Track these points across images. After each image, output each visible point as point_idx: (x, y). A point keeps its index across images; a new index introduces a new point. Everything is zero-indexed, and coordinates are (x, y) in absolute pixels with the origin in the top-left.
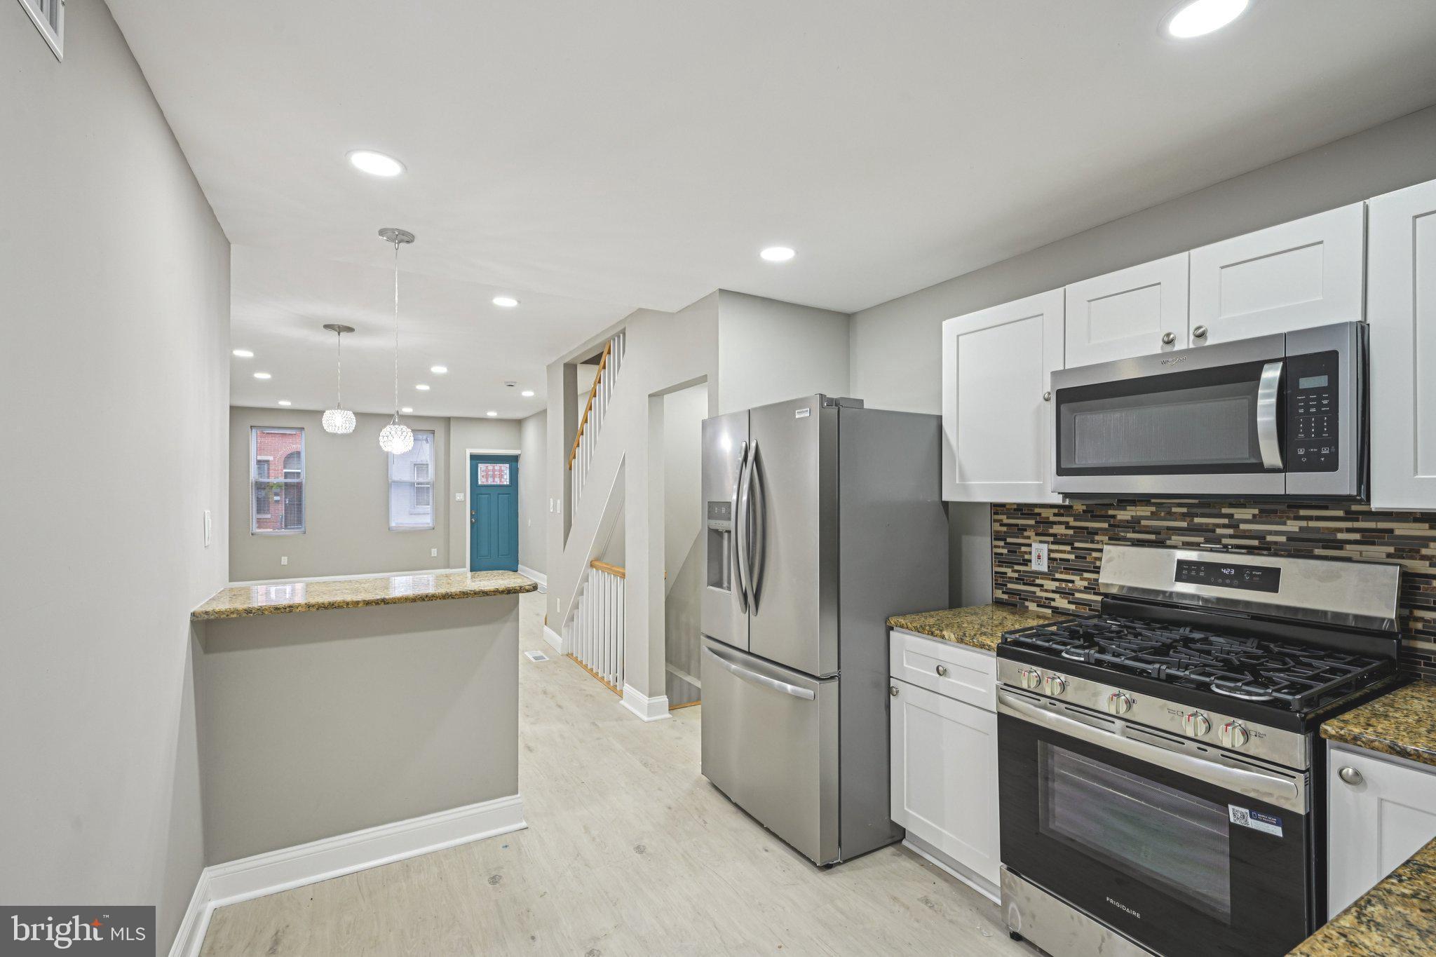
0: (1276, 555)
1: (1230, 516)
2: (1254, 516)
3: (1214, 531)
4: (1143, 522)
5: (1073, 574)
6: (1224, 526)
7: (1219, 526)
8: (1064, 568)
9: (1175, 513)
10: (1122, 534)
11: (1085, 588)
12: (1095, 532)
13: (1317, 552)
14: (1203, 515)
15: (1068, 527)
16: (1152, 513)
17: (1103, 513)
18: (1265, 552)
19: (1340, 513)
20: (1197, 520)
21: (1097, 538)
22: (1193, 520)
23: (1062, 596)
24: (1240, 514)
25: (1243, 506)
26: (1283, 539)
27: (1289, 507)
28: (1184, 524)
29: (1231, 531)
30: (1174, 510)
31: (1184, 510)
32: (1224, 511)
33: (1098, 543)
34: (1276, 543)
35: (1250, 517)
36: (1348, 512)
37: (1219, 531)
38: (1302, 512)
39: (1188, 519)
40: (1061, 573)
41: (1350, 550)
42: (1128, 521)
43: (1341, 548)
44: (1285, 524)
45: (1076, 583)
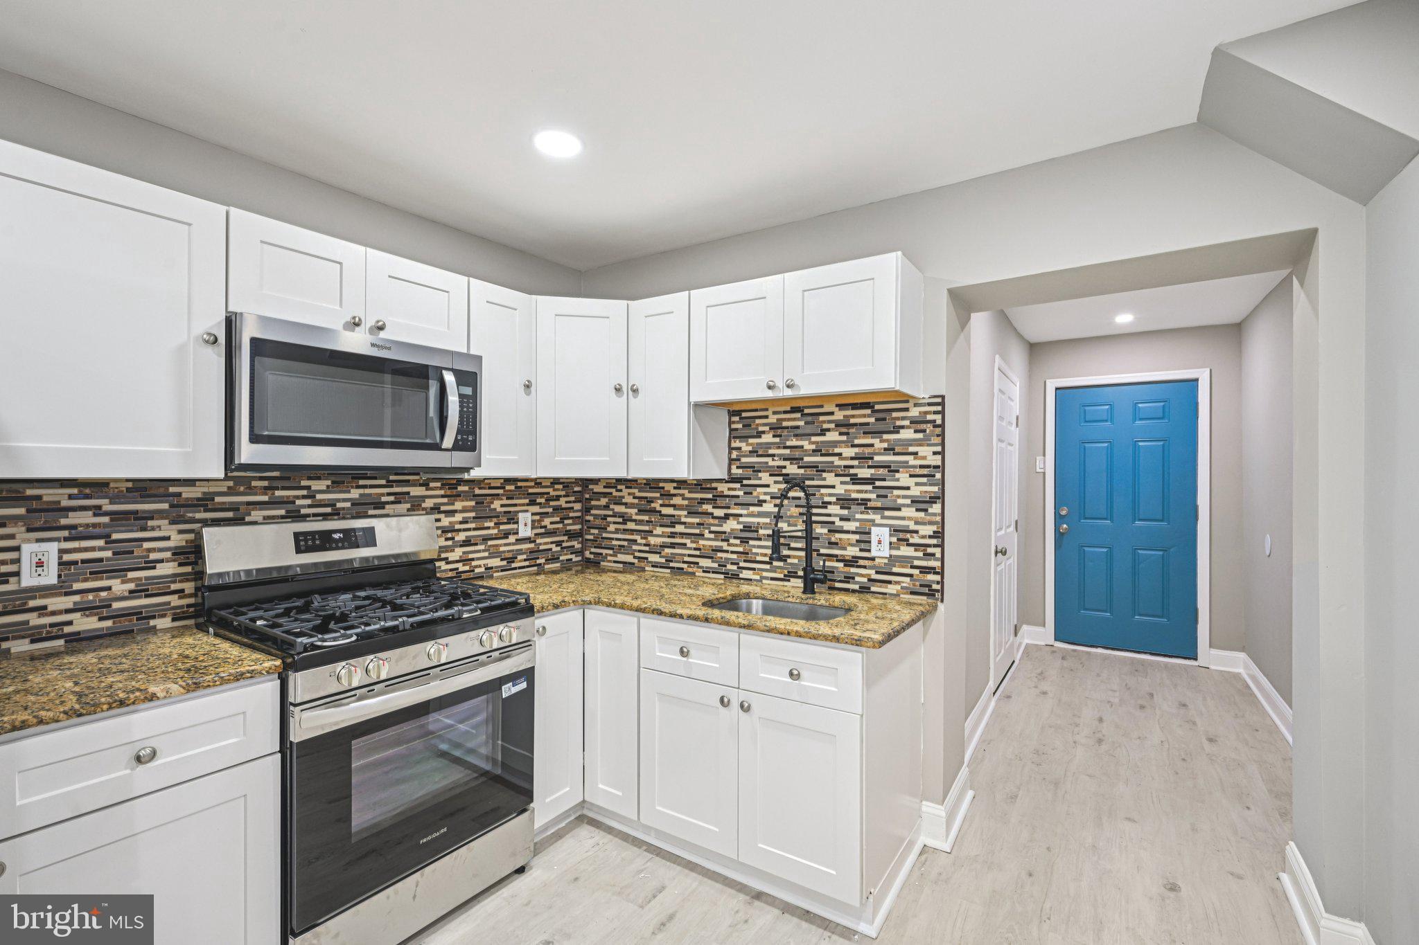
0: (344, 518)
1: (308, 488)
2: (328, 487)
3: (294, 502)
4: (218, 499)
5: (108, 578)
6: (304, 497)
7: (298, 497)
8: (91, 573)
9: (255, 487)
10: (190, 515)
11: (131, 592)
12: (151, 515)
13: (371, 512)
14: (284, 488)
15: (97, 511)
16: (229, 488)
17: (162, 490)
18: (336, 517)
19: (383, 482)
20: (278, 493)
21: (150, 523)
22: (273, 494)
23: (87, 613)
24: (317, 485)
25: (319, 478)
26: (348, 505)
27: (352, 478)
28: (265, 498)
29: (309, 502)
30: (254, 483)
31: (266, 483)
32: (304, 483)
33: (153, 529)
34: (344, 509)
35: (324, 488)
36: (388, 481)
37: (298, 502)
38: (361, 482)
39: (270, 492)
40: (86, 580)
41: (389, 509)
42: (198, 499)
43: (384, 508)
44: (349, 492)
45: (113, 589)
